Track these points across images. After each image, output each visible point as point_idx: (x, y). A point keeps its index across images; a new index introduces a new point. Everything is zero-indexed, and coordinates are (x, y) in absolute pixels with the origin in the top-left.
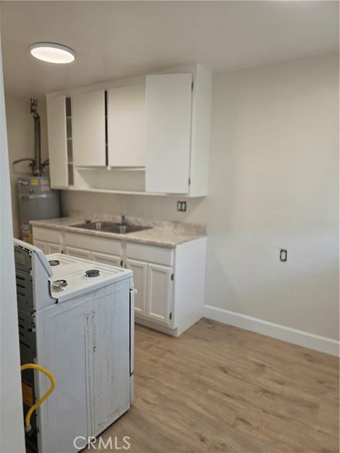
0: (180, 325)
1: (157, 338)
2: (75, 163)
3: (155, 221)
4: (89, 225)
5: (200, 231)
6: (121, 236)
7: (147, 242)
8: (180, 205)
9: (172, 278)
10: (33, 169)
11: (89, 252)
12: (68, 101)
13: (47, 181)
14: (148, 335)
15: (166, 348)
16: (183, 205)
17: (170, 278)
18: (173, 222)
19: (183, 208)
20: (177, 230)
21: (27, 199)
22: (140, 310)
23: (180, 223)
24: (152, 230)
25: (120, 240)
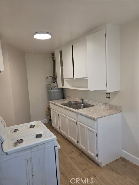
0: (103, 160)
2: (64, 77)
3: (96, 103)
5: (117, 109)
6: (76, 110)
8: (107, 95)
9: (97, 135)
11: (66, 116)
12: (61, 52)
13: (57, 85)
14: (87, 162)
16: (109, 95)
18: (104, 104)
20: (106, 108)
21: (50, 92)
22: (84, 148)
23: (108, 104)
24: (94, 107)
25: (76, 112)
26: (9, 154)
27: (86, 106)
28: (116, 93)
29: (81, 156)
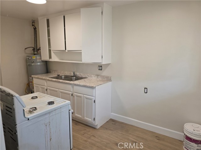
0: (98, 123)
1: (88, 129)
2: (52, 49)
3: (89, 75)
4: (59, 77)
5: (108, 79)
6: (72, 82)
7: (83, 85)
8: (99, 67)
9: (94, 102)
10: (34, 52)
11: (58, 90)
12: (48, 21)
13: (40, 57)
14: (84, 128)
15: (92, 135)
16: (101, 67)
17: (93, 102)
18: (96, 75)
19: (101, 69)
20: (98, 79)
21: (31, 65)
22: (81, 116)
23: (100, 75)
24: (87, 79)
25: (71, 84)
26: (30, 120)
27: (78, 78)
28: (108, 65)
29: (77, 125)
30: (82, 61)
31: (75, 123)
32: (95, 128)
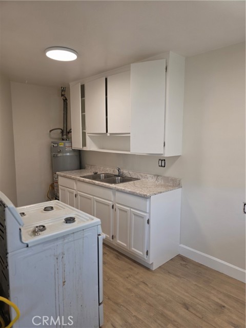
0: (155, 260)
1: (137, 269)
2: (87, 131)
3: (142, 174)
4: (96, 177)
5: (175, 183)
6: (113, 186)
7: (130, 191)
8: (160, 162)
9: (148, 222)
10: (63, 135)
11: (92, 196)
12: (83, 87)
13: (70, 144)
14: (130, 266)
15: (141, 280)
16: (163, 162)
17: (146, 222)
18: (155, 175)
19: (163, 165)
20: (158, 181)
21: (57, 156)
22: (125, 245)
23: (161, 176)
24: (139, 181)
25: (112, 189)
26: (31, 247)
27: (125, 179)
28: (175, 158)
29: (118, 259)
30: (130, 151)
31: (116, 255)
32: (148, 269)
